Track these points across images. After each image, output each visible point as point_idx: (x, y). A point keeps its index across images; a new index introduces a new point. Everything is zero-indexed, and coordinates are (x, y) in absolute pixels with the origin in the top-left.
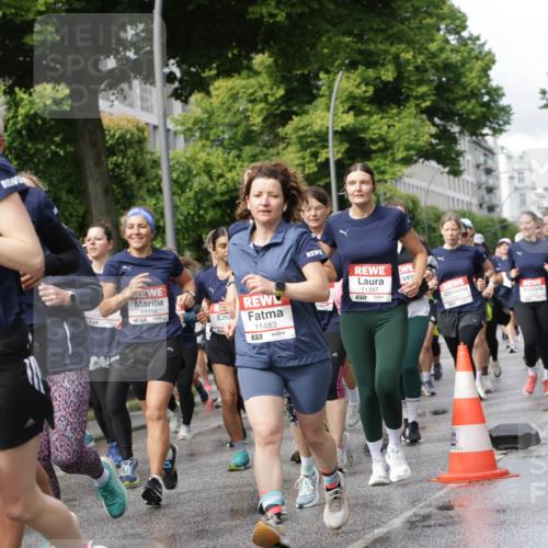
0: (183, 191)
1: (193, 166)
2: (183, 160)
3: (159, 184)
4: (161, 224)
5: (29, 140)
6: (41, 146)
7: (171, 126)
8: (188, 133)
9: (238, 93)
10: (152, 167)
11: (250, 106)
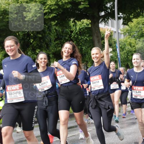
0: (123, 50)
1: (126, 43)
2: (123, 41)
3: (116, 48)
4: (117, 60)
5: (80, 35)
6: (83, 37)
7: (120, 31)
8: (125, 34)
9: (139, 22)
10: (114, 43)
11: (143, 26)
